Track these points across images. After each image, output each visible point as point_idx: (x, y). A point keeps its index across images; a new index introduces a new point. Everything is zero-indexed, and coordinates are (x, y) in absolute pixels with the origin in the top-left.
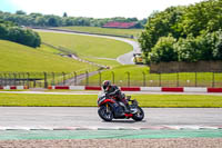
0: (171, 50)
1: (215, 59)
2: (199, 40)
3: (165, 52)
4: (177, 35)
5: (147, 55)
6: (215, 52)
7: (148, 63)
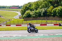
0: (30, 14)
1: (42, 16)
2: (37, 11)
3: (28, 15)
4: (31, 10)
5: (23, 16)
6: (42, 14)
7: (23, 18)
